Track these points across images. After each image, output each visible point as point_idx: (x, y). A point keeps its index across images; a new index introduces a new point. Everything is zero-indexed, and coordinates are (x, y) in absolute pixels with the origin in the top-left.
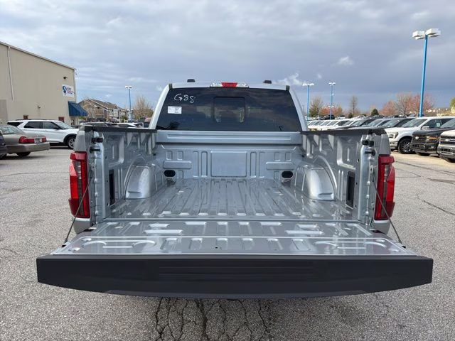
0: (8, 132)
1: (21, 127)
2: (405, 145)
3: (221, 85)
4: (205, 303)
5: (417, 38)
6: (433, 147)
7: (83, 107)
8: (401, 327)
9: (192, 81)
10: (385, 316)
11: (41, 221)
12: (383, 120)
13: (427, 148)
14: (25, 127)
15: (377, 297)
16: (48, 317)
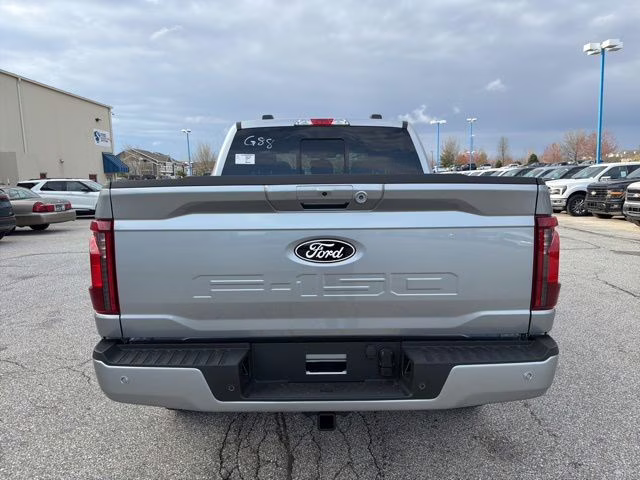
0: (18, 196)
1: (36, 190)
2: (577, 203)
3: (310, 123)
4: (290, 435)
5: (590, 53)
6: (616, 206)
7: (123, 160)
8: (576, 465)
9: (269, 117)
10: (552, 450)
11: (60, 320)
12: (545, 169)
13: (609, 207)
14: (42, 189)
15: (540, 423)
16: (66, 458)
